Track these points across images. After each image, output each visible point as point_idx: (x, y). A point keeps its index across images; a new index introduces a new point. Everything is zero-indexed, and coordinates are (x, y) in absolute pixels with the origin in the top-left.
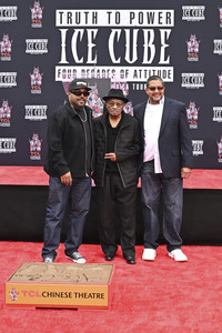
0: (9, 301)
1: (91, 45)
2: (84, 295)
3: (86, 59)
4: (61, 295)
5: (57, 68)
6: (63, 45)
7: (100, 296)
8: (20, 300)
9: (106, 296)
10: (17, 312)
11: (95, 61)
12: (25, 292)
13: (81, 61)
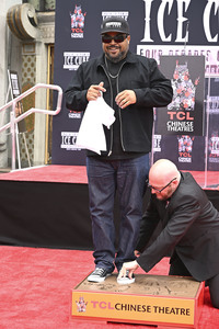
0: (75, 312)
1: (181, 19)
2: (165, 310)
3: (174, 37)
4: (137, 308)
5: (139, 47)
6: (147, 19)
7: (185, 312)
8: (89, 311)
9: (192, 312)
10: (85, 325)
11: (186, 40)
12: (95, 303)
13: (169, 39)
